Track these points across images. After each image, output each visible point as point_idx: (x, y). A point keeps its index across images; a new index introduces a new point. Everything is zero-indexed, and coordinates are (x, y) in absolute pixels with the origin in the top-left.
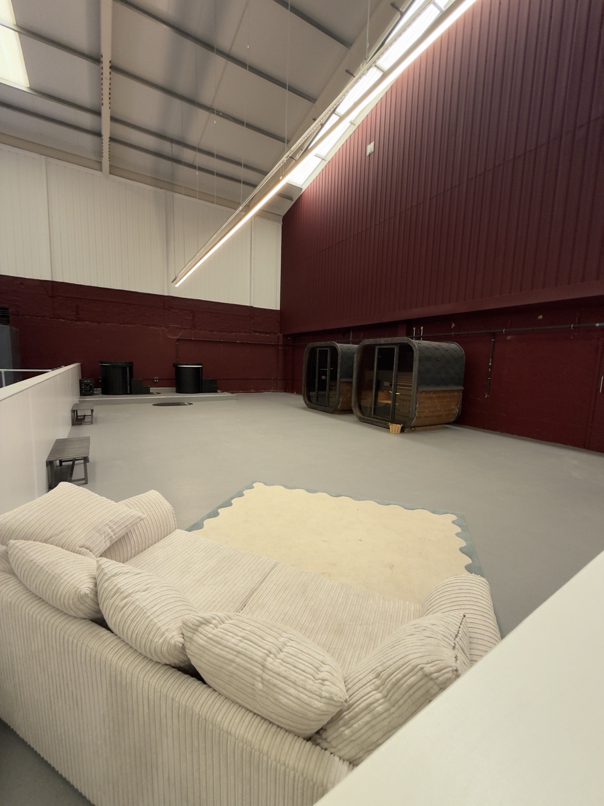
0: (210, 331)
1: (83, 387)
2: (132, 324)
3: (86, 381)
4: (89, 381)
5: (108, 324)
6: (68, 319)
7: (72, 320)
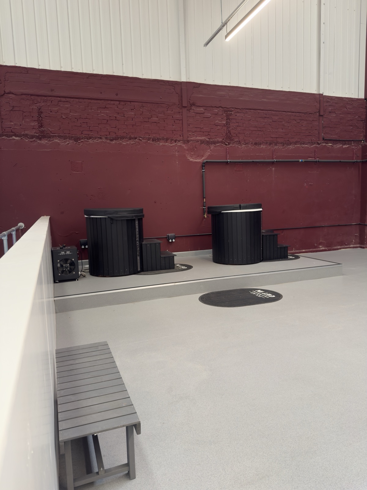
0: (256, 144)
1: (59, 265)
2: (130, 138)
3: (63, 253)
4: (68, 252)
5: (91, 141)
6: (26, 136)
7: (32, 137)
